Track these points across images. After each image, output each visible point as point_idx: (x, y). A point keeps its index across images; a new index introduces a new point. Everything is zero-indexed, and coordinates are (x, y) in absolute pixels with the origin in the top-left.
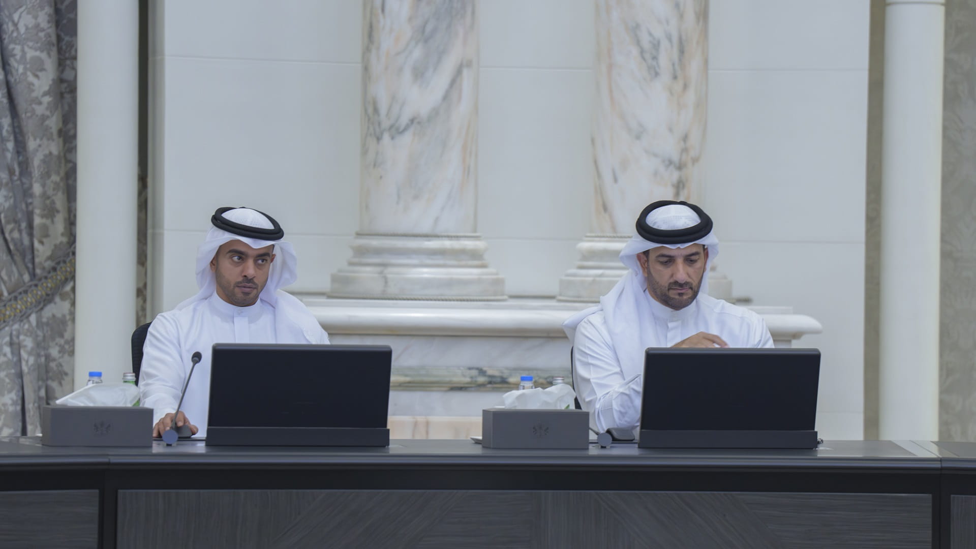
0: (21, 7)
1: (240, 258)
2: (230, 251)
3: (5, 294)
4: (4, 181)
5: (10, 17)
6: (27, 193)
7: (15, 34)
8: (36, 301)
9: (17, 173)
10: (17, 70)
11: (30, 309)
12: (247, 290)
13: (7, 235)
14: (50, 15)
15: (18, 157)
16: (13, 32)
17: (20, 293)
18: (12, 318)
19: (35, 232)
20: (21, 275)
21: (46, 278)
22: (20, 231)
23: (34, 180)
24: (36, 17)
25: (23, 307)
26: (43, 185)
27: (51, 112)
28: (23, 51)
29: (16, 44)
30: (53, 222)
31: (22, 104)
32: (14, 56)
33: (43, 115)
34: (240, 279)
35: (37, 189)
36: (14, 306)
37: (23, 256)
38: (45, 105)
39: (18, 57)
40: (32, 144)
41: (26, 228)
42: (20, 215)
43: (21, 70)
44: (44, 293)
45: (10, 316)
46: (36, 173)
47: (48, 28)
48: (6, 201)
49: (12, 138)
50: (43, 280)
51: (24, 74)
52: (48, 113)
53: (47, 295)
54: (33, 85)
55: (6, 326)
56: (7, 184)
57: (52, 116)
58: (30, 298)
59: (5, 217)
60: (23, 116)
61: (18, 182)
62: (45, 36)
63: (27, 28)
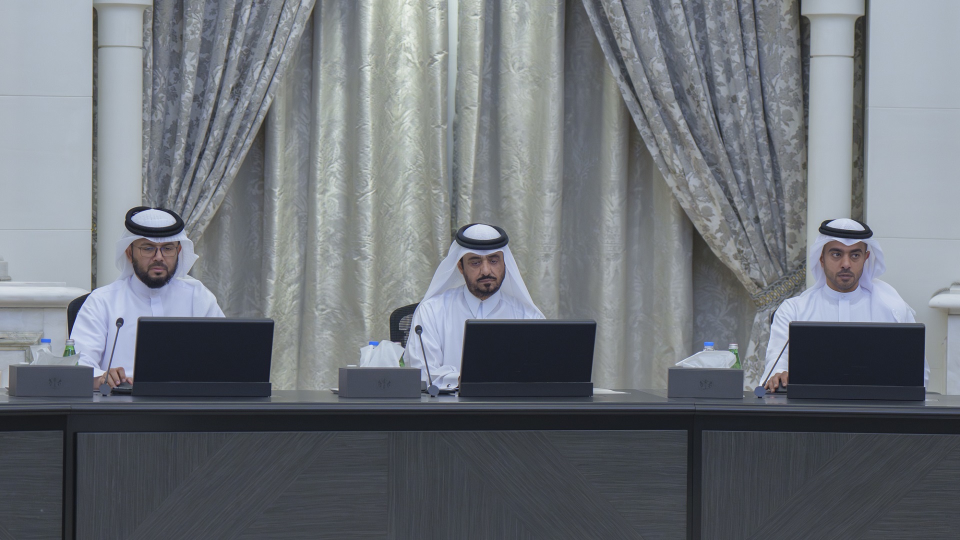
0: (777, 74)
1: (838, 255)
2: (830, 250)
3: (766, 285)
4: (764, 202)
5: (770, 82)
6: (781, 210)
7: (773, 94)
8: (788, 290)
9: (774, 196)
10: (774, 121)
11: (783, 296)
12: (845, 278)
13: (766, 242)
14: (797, 80)
15: (776, 184)
16: (771, 92)
17: (776, 284)
18: (770, 303)
19: (786, 239)
20: (777, 271)
21: (794, 273)
22: (776, 239)
23: (785, 200)
24: (787, 82)
25: (779, 295)
26: (792, 205)
27: (797, 151)
28: (778, 107)
29: (773, 102)
30: (799, 232)
31: (777, 146)
32: (772, 110)
33: (791, 153)
34: (840, 270)
35: (788, 208)
36: (772, 294)
37: (779, 258)
38: (793, 145)
39: (775, 111)
40: (784, 174)
41: (780, 236)
42: (776, 227)
43: (776, 121)
44: (793, 284)
45: (769, 301)
46: (787, 195)
47: (796, 89)
48: (765, 217)
49: (770, 170)
50: (792, 275)
51: (779, 123)
52: (795, 151)
53: (796, 286)
54: (785, 131)
55: (766, 308)
56: (766, 204)
57: (798, 153)
58: (783, 288)
59: (765, 229)
60: (778, 154)
61: (775, 203)
62: (794, 95)
63: (781, 90)
